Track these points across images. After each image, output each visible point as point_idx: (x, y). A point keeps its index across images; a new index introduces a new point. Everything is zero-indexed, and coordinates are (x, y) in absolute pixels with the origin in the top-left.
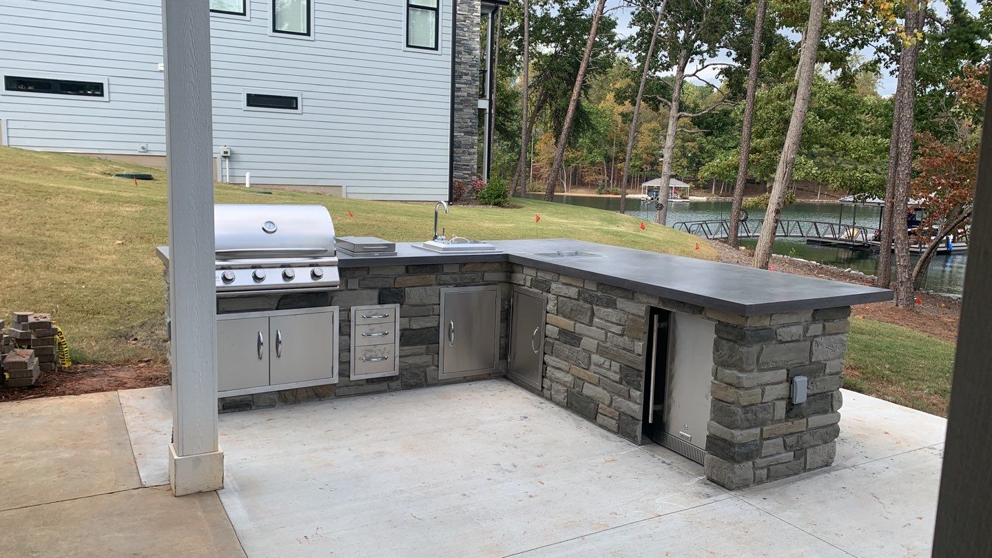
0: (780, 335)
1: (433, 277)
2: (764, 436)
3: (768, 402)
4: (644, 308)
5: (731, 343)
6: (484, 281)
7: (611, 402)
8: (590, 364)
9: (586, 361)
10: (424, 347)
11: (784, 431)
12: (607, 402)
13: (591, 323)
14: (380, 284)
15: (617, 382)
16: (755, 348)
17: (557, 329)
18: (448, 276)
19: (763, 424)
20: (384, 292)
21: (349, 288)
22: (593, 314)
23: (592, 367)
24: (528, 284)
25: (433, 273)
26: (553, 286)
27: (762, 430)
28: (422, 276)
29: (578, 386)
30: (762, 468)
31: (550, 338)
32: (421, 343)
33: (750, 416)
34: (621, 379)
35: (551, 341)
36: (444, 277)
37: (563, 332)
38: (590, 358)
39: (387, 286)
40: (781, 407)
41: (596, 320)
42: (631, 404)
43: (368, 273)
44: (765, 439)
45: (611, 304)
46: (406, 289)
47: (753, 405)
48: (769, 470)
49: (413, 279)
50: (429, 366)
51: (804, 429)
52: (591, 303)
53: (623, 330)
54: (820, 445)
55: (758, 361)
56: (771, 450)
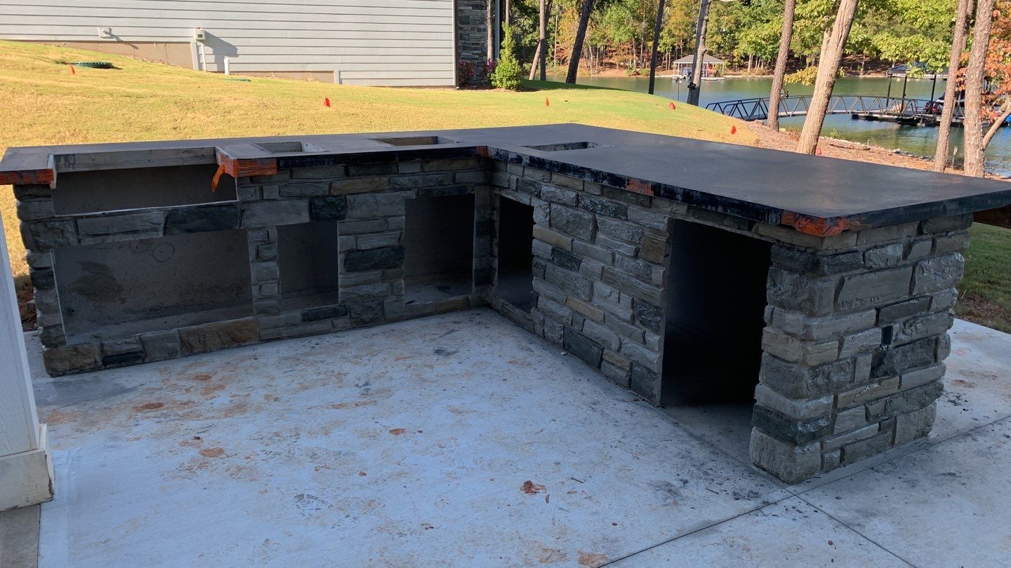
0: (871, 260)
1: (384, 179)
2: (839, 406)
3: (845, 358)
4: (666, 221)
5: (796, 276)
6: (455, 183)
7: (620, 348)
8: (591, 294)
9: (587, 291)
10: (379, 272)
11: (868, 397)
12: (615, 346)
13: (593, 239)
14: (310, 191)
15: (628, 322)
16: (834, 280)
17: (550, 247)
18: (406, 178)
19: (840, 387)
20: (316, 202)
21: (264, 198)
22: (596, 228)
23: (596, 299)
24: (514, 186)
25: (383, 174)
26: (544, 189)
27: (836, 398)
28: (369, 180)
29: (577, 323)
30: (834, 450)
31: (542, 258)
32: (375, 267)
33: (820, 381)
34: (633, 317)
35: (543, 263)
36: (400, 180)
37: (557, 251)
38: (592, 286)
39: (320, 193)
40: (865, 364)
41: (600, 236)
42: (646, 352)
43: (291, 177)
44: (840, 410)
45: (620, 213)
46: (348, 197)
47: (824, 364)
48: (843, 450)
49: (359, 183)
50: (387, 296)
51: (896, 390)
52: (594, 212)
53: (637, 251)
54: (916, 410)
55: (836, 299)
56: (849, 424)
